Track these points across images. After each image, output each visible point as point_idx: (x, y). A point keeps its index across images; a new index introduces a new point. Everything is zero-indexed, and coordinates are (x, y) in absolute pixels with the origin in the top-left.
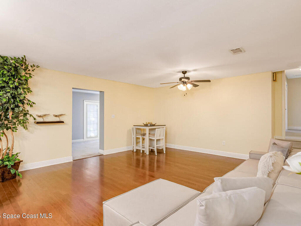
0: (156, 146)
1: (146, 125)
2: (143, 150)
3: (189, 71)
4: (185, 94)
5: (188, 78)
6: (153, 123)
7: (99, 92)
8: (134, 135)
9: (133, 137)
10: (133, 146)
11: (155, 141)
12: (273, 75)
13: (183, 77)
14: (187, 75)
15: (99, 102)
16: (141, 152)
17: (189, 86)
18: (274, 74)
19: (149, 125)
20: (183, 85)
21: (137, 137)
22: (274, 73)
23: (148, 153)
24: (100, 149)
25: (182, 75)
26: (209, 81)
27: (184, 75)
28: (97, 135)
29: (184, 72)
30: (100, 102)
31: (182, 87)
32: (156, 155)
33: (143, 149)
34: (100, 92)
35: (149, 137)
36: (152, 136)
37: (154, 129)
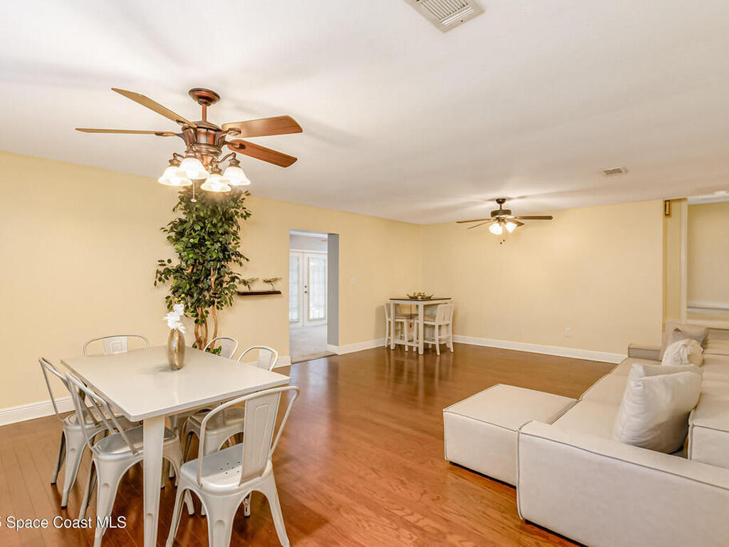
0: (437, 337)
1: (414, 298)
2: (409, 346)
3: (510, 199)
4: (503, 240)
5: (508, 212)
6: (427, 295)
7: (327, 236)
8: (392, 316)
9: (390, 322)
10: (389, 340)
11: (437, 328)
12: (666, 206)
13: (499, 209)
14: (505, 206)
15: (327, 252)
16: (407, 350)
17: (511, 227)
18: (668, 203)
19: (420, 297)
20: (498, 225)
21: (397, 320)
22: (666, 201)
23: (421, 352)
24: (328, 343)
25: (496, 207)
26: (550, 218)
27: (501, 206)
28: (298, 319)
29: (500, 201)
30: (328, 254)
31: (496, 228)
32: (439, 354)
33: (410, 344)
34: (329, 234)
35: (424, 320)
36: (429, 319)
37: (434, 305)
